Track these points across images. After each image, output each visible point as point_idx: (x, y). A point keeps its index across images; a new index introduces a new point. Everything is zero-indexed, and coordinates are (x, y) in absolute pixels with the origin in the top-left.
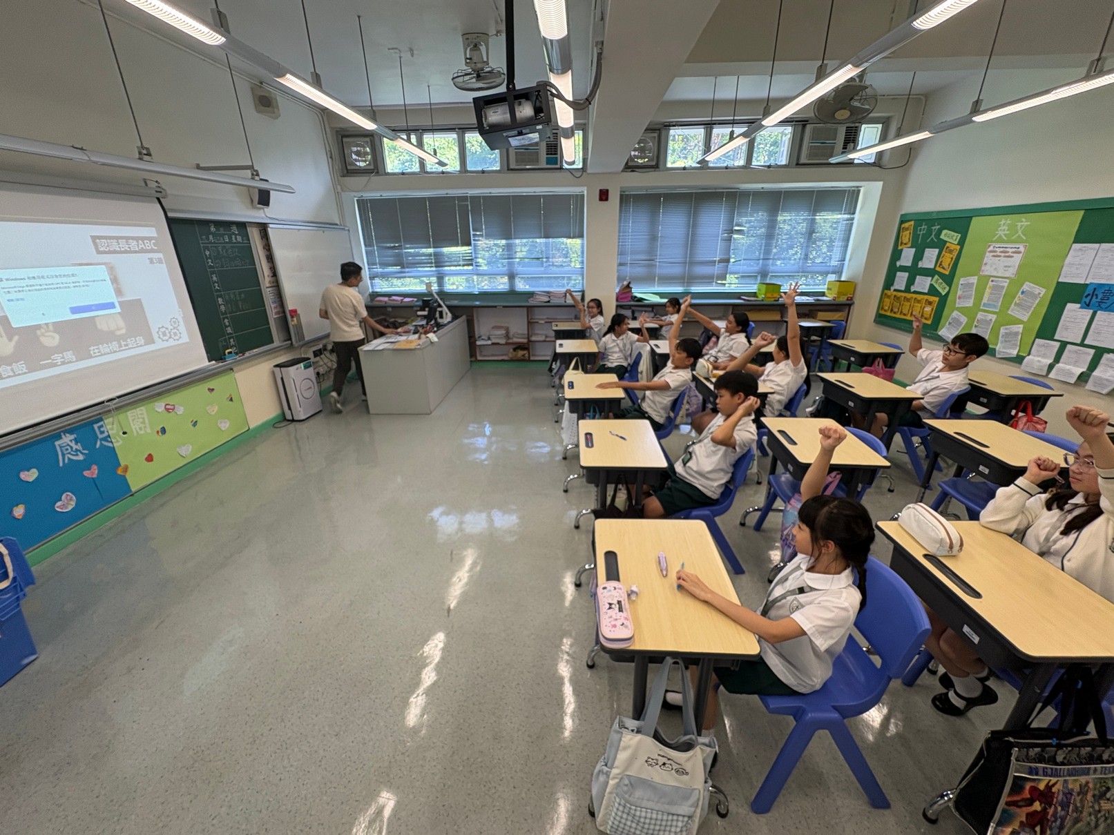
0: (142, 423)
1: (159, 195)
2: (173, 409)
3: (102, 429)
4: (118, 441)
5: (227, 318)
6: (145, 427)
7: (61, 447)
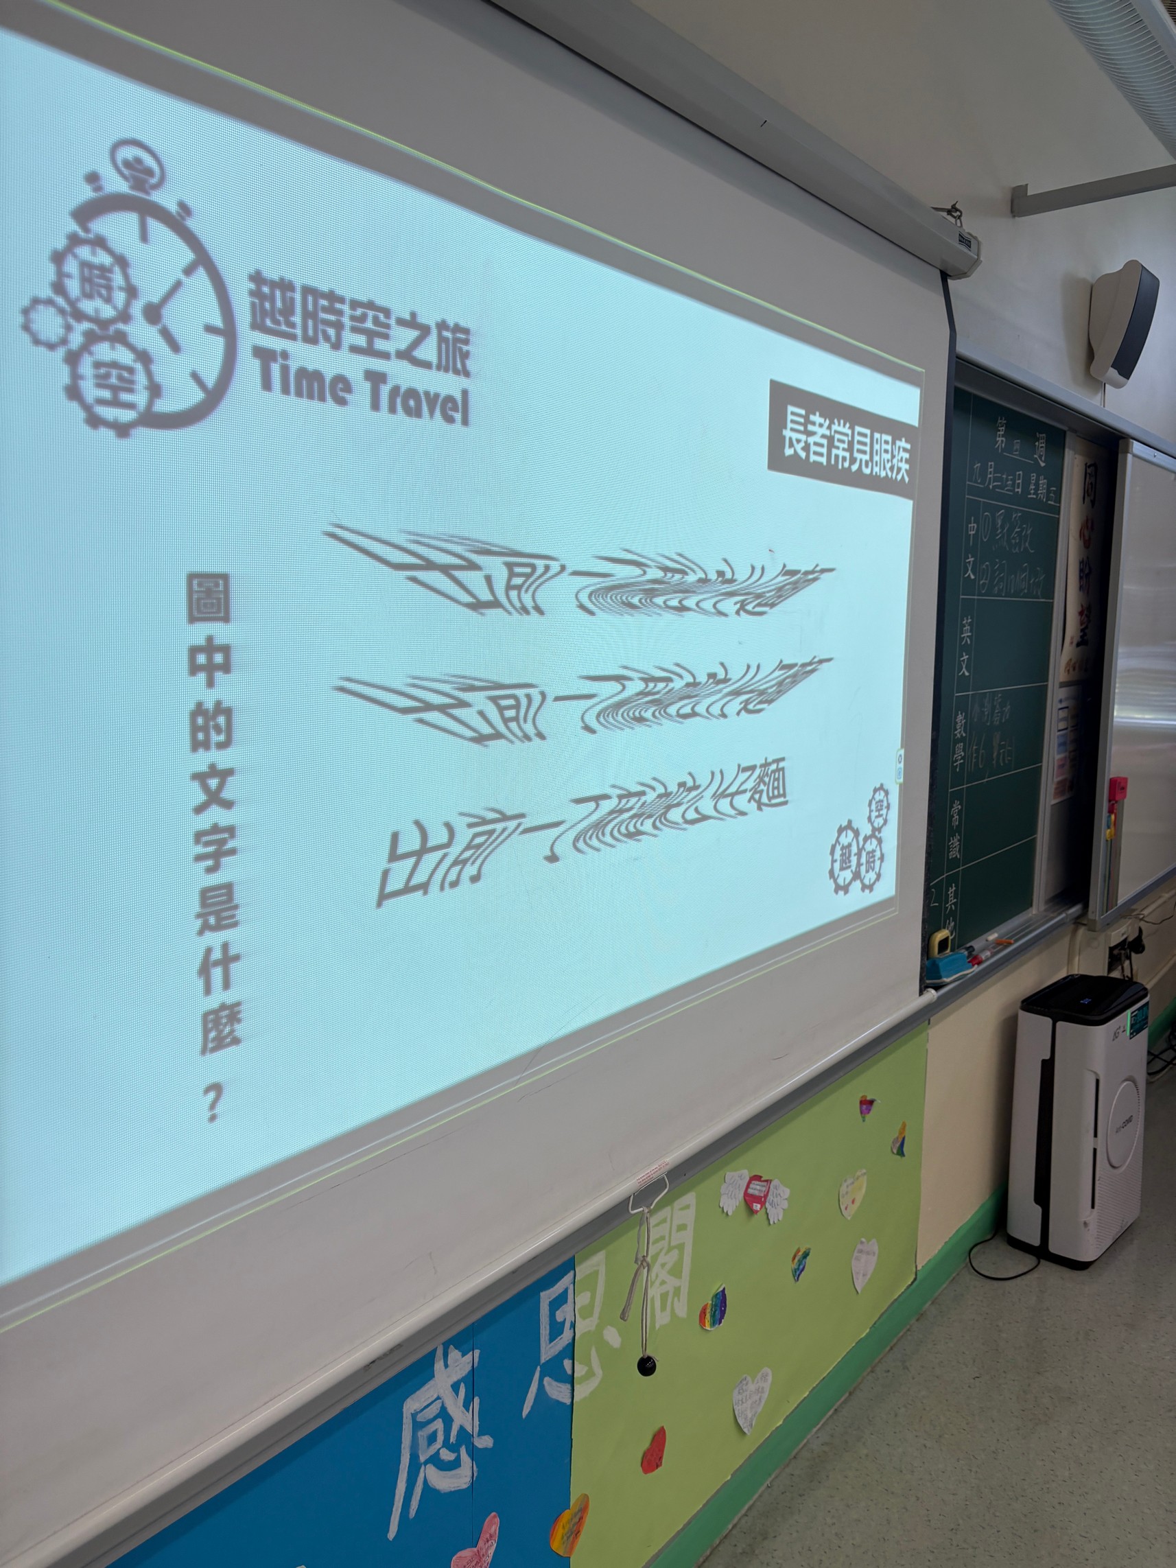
0: (671, 1272)
2: (761, 1200)
3: (560, 1315)
4: (590, 1374)
6: (677, 1291)
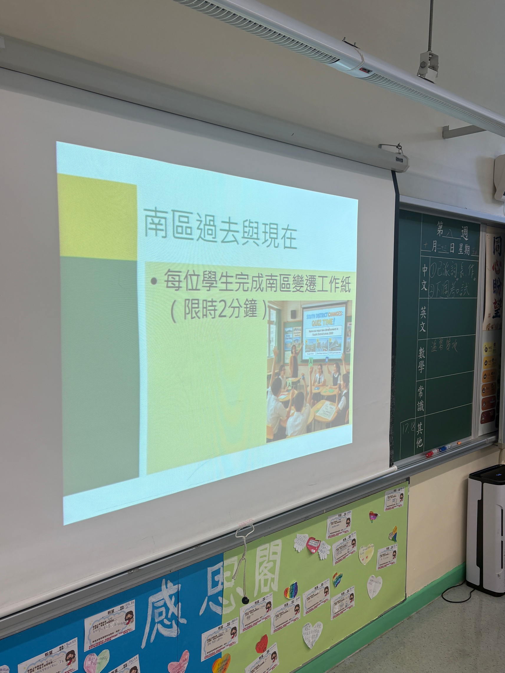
0: (270, 571)
1: (397, 165)
2: (316, 549)
3: (216, 578)
5: (422, 384)
6: (273, 580)
7: (154, 608)
